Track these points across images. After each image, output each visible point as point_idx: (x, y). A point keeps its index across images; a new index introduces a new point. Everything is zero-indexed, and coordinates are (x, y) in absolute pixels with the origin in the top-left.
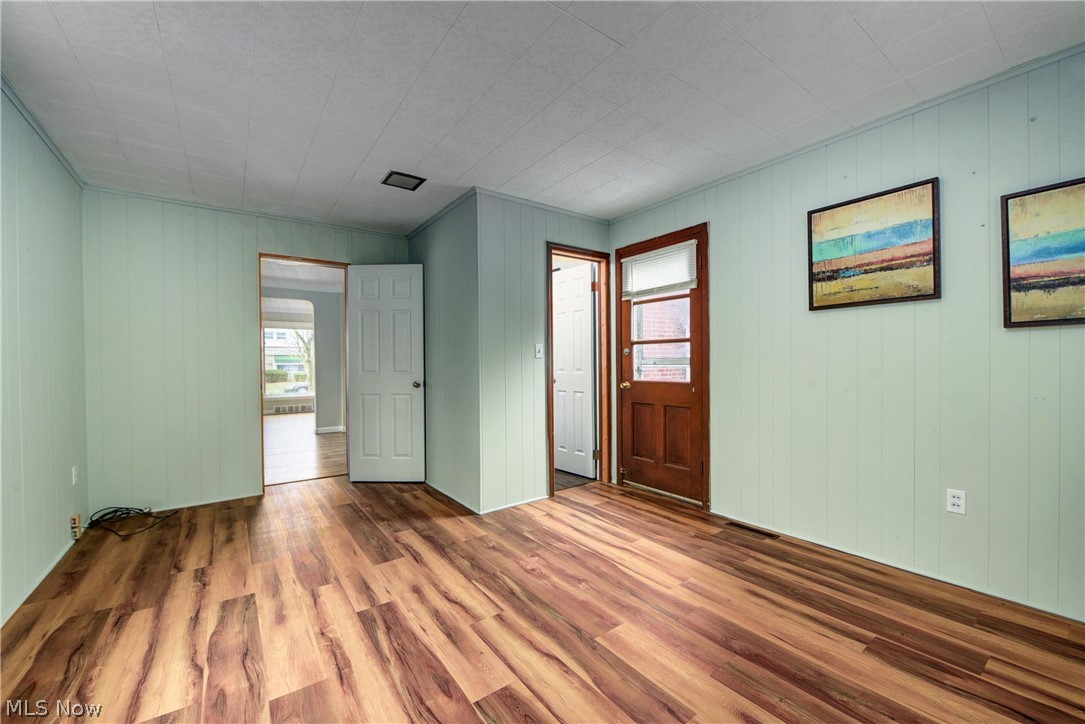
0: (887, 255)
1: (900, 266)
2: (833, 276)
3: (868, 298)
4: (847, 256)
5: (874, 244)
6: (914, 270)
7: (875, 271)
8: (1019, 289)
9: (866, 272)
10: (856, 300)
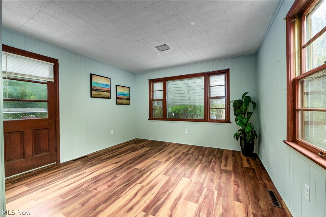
0: (105, 89)
1: (106, 92)
2: (96, 90)
3: (102, 97)
4: (98, 87)
5: (102, 86)
6: (108, 93)
7: (103, 91)
8: (118, 99)
9: (101, 91)
10: (100, 97)
